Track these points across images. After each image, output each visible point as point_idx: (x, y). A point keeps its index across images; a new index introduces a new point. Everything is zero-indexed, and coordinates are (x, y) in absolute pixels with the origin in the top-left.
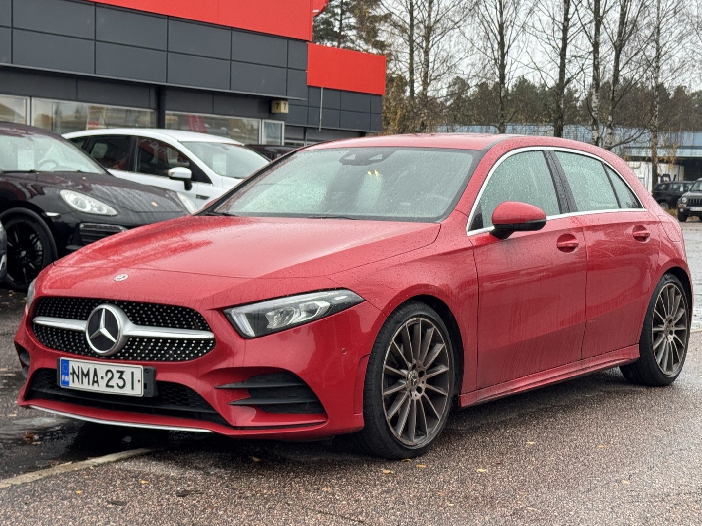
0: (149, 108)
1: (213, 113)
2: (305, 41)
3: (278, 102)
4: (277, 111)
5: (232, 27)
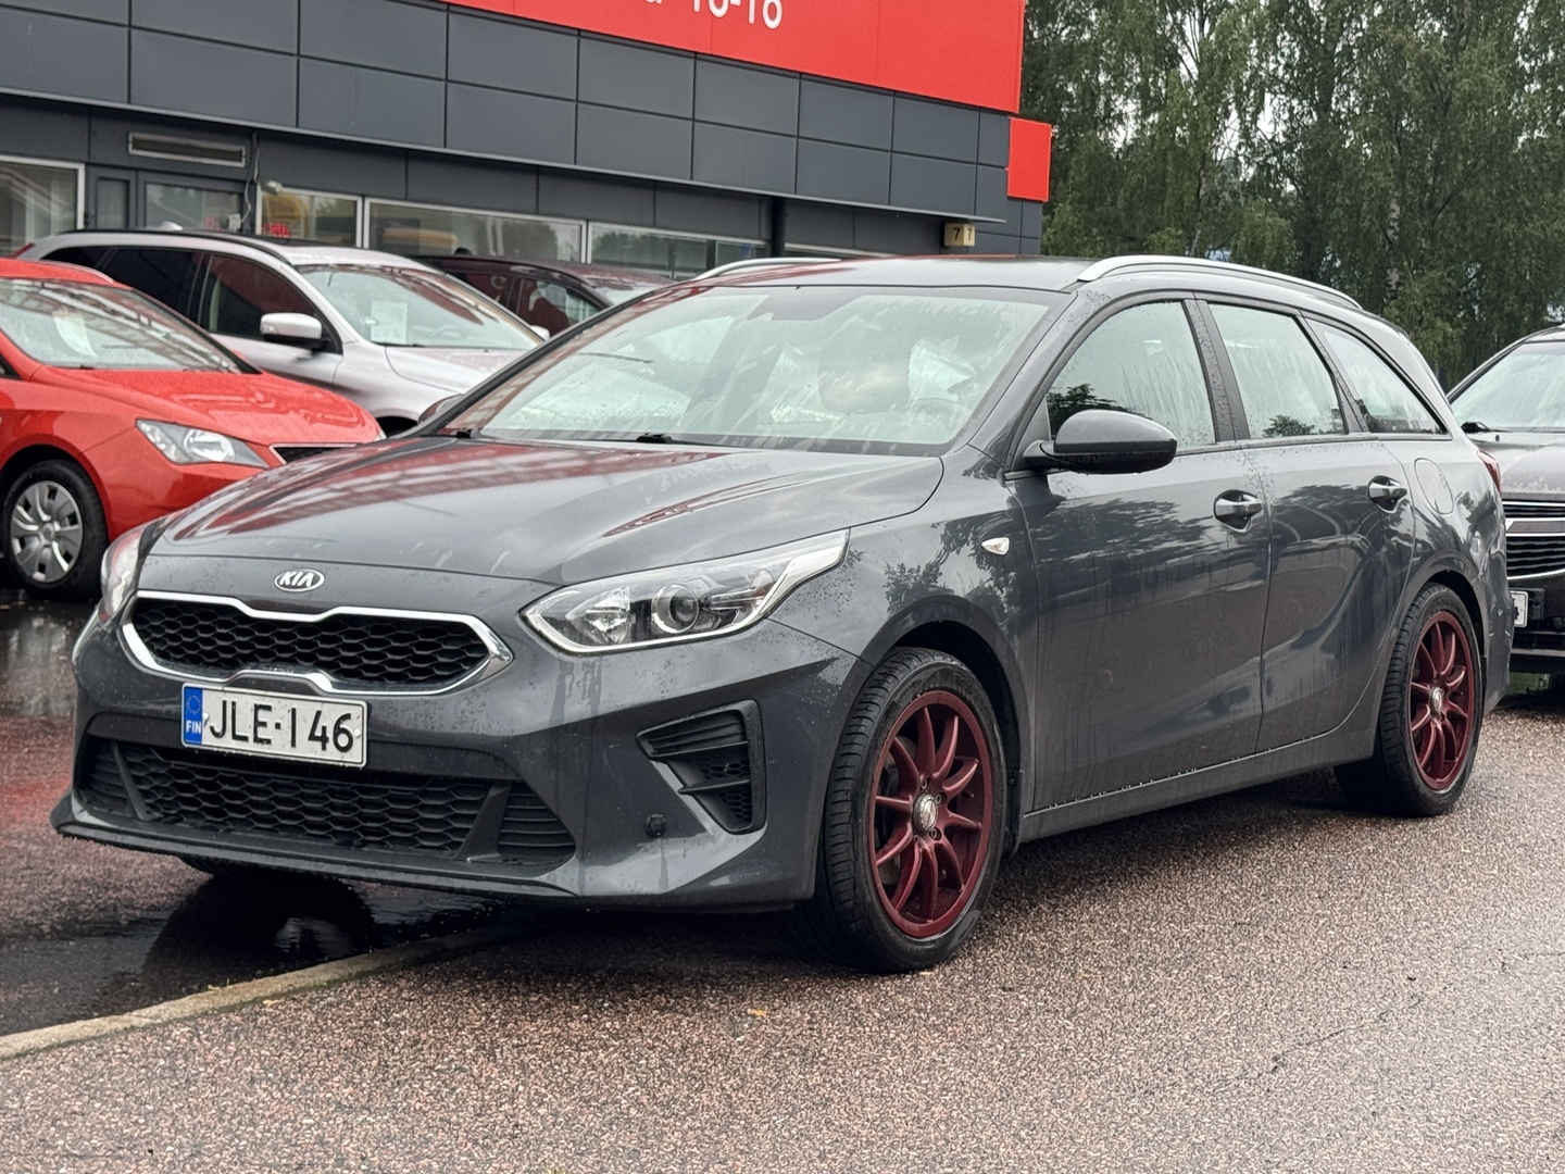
0: (759, 239)
1: (854, 248)
2: (1006, 113)
3: (957, 225)
4: (957, 243)
5: (895, 91)
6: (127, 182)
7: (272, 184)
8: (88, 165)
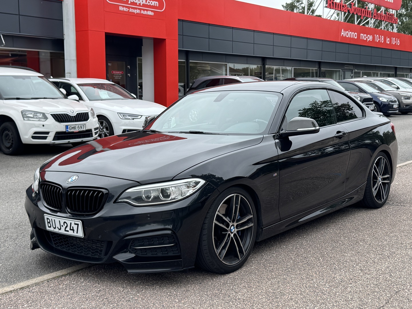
6: (344, 71)
7: (356, 70)
8: (342, 70)
